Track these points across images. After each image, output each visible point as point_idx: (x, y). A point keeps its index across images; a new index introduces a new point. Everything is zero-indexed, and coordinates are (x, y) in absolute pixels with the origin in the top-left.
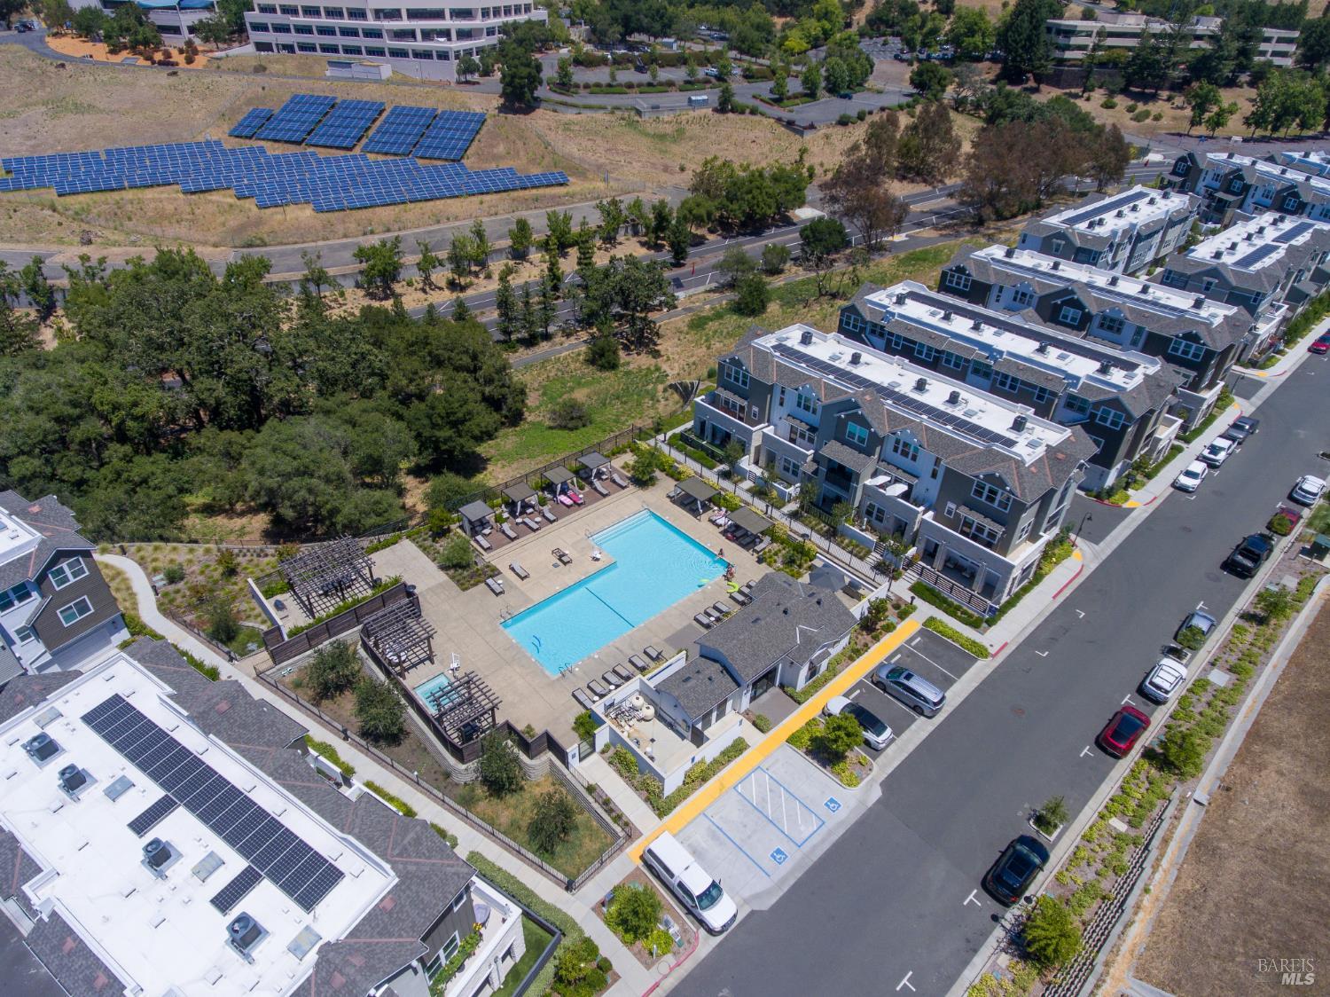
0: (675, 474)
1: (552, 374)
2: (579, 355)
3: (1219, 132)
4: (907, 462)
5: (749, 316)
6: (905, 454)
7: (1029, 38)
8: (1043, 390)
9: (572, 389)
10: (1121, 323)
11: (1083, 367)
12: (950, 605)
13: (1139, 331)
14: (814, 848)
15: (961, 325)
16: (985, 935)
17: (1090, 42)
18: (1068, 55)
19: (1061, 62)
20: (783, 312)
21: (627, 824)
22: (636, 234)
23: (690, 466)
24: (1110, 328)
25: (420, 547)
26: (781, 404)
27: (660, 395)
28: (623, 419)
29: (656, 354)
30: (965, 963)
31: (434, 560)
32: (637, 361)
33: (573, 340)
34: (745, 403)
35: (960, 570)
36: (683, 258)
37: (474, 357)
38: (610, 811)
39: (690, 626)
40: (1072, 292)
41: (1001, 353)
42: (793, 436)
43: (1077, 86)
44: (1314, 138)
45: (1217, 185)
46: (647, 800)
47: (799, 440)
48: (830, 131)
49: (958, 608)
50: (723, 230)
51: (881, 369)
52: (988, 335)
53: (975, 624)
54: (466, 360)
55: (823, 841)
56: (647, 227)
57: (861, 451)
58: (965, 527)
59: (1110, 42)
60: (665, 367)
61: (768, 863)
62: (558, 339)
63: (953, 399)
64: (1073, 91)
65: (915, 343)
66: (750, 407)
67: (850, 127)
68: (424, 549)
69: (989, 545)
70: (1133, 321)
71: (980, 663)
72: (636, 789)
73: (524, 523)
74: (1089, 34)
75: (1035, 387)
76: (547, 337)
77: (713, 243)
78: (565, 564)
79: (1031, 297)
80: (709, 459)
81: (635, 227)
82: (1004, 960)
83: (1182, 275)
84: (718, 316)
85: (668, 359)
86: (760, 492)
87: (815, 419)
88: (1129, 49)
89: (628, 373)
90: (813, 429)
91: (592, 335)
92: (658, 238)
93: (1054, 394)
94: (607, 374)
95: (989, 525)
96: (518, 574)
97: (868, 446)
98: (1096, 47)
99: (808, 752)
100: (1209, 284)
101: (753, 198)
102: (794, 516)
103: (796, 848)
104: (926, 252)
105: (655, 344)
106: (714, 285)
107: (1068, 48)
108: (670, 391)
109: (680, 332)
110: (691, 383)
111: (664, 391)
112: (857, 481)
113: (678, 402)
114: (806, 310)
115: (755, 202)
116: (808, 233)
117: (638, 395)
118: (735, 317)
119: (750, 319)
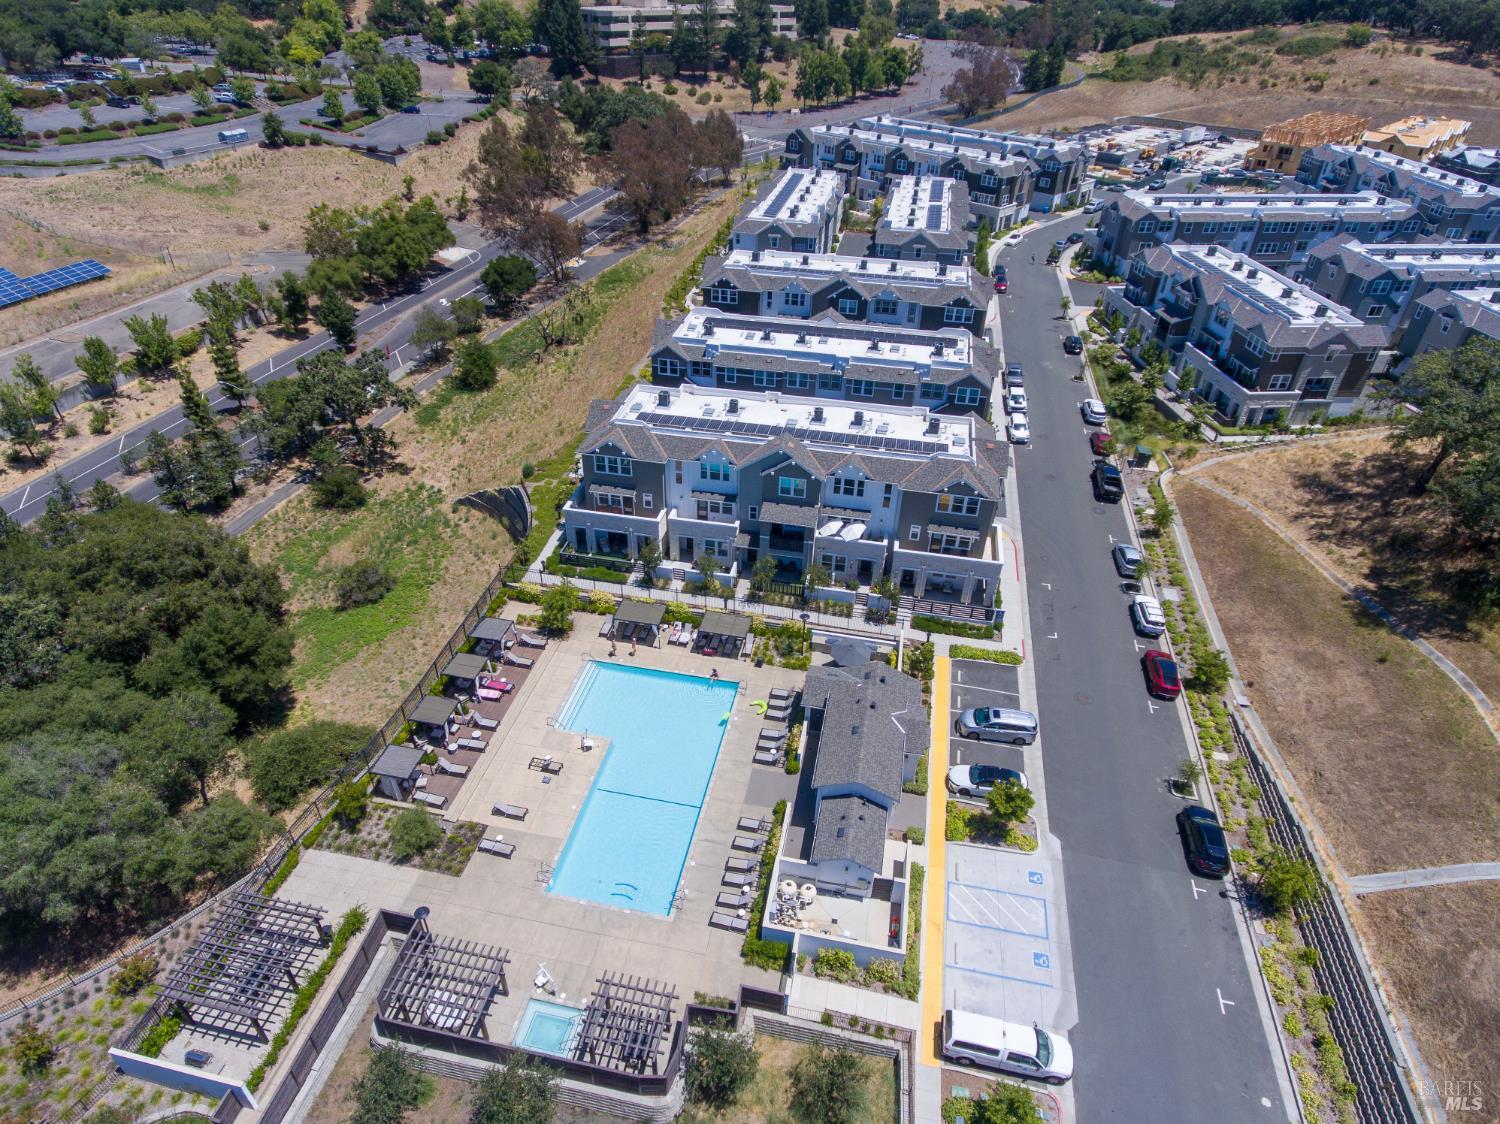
0: (589, 606)
1: (281, 539)
2: (301, 501)
3: (778, 106)
4: (854, 499)
5: (481, 389)
6: (848, 492)
7: (570, 28)
8: (899, 387)
9: (324, 551)
10: (895, 304)
11: (921, 354)
12: (955, 626)
13: (912, 307)
14: (1059, 930)
15: (785, 342)
16: (1229, 914)
17: (631, 27)
18: (614, 42)
19: (609, 50)
20: (520, 375)
21: (892, 1031)
22: (258, 323)
23: (604, 591)
24: (885, 310)
25: (339, 849)
26: (679, 480)
27: (453, 518)
28: (431, 562)
29: (404, 470)
30: (1240, 950)
31: (377, 857)
32: (383, 486)
33: (276, 485)
34: (632, 494)
35: (943, 590)
36: (352, 341)
37: (200, 554)
38: (865, 1029)
39: (754, 772)
40: (844, 284)
41: (846, 360)
42: (703, 513)
43: (634, 75)
44: (846, 103)
45: (831, 157)
46: (886, 990)
47: (711, 514)
48: (424, 153)
49: (964, 626)
50: (369, 294)
51: (763, 410)
52: (815, 345)
53: (988, 636)
54: (190, 563)
55: (1059, 918)
56: (277, 311)
57: (801, 504)
58: (935, 544)
59: (650, 26)
60: (428, 482)
61: (1039, 974)
62: (253, 489)
63: (858, 420)
64: (631, 79)
65: (750, 372)
66: (639, 497)
67: (444, 146)
68: (350, 850)
69: (964, 553)
70: (906, 300)
71: (1020, 669)
72: (867, 985)
73: (461, 747)
74: (625, 20)
75: (889, 385)
76: (238, 492)
77: (368, 313)
78: (556, 772)
79: (803, 296)
80: (615, 573)
81: (253, 314)
82: (1258, 925)
83: (893, 247)
84: (445, 400)
85: (424, 470)
86: (699, 588)
87: (731, 486)
88: (666, 32)
89: (384, 504)
90: (730, 498)
91: (298, 469)
92: (297, 322)
93: (911, 387)
94: (357, 514)
95: (959, 534)
96: (510, 816)
97: (810, 496)
98: (637, 34)
99: (973, 839)
100: (919, 250)
101: (399, 248)
102: (752, 598)
103: (1045, 942)
104: (614, 272)
105: (393, 458)
106: (411, 364)
107: (609, 35)
108: (463, 509)
109: (413, 433)
110: (500, 491)
111: (454, 512)
112: (811, 537)
113: (485, 519)
114: (542, 366)
115: (402, 252)
116: (494, 277)
117: (423, 528)
118: (465, 396)
119: (485, 394)
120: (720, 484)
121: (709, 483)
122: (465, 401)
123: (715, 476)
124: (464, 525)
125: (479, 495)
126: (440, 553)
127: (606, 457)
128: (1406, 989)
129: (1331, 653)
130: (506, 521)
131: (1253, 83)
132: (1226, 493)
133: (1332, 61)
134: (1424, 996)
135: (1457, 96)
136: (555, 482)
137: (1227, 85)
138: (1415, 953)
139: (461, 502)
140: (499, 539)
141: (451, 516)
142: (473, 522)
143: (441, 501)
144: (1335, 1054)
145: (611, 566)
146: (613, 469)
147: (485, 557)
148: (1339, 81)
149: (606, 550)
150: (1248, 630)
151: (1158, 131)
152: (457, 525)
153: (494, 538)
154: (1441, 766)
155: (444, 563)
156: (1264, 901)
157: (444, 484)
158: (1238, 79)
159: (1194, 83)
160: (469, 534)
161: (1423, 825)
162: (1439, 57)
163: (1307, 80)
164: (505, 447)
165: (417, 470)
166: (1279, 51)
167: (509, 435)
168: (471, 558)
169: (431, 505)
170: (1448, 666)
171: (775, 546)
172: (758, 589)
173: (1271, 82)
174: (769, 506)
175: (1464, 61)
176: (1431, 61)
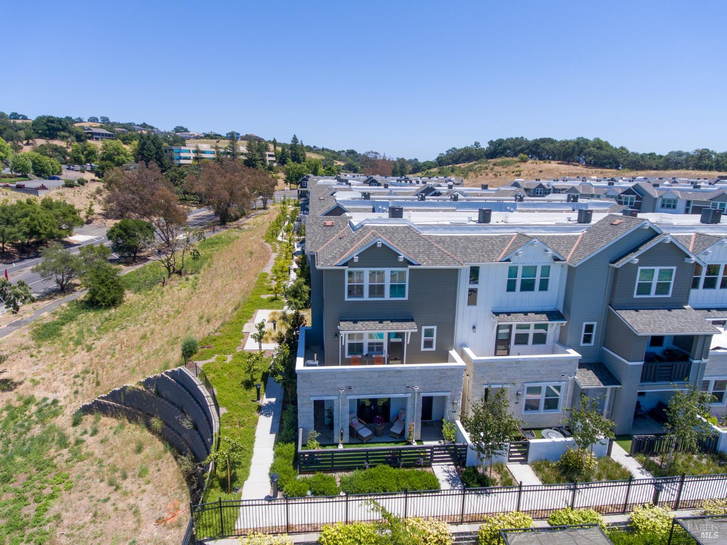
5: (108, 308)
18: (182, 162)
19: (180, 165)
20: (147, 295)
26: (473, 299)
27: (74, 433)
28: (30, 510)
34: (408, 329)
42: (504, 344)
48: (61, 190)
57: (666, 307)
60: (39, 394)
67: (77, 189)
80: (406, 472)
84: (68, 318)
85: (35, 383)
87: (551, 297)
90: (554, 315)
98: (196, 159)
107: (180, 158)
108: (89, 419)
109: (27, 348)
110: (148, 382)
111: (75, 424)
112: (705, 353)
113: (122, 426)
114: (167, 287)
115: (36, 222)
116: (118, 231)
117: (23, 454)
118: (91, 314)
119: (113, 311)
120: (535, 299)
121: (520, 298)
122: (92, 317)
123: (527, 286)
124: (89, 439)
125: (114, 395)
126: (47, 491)
127: (367, 271)
130: (156, 422)
133: (519, 166)
136: (229, 358)
137: (480, 176)
139: (86, 410)
140: (147, 451)
141: (70, 430)
142: (104, 433)
143: (56, 414)
145: (394, 460)
146: (376, 290)
147: (127, 485)
148: (527, 172)
149: (365, 433)
152: (78, 442)
153: (139, 450)
155: (55, 507)
157: (63, 393)
158: (484, 175)
160: (98, 451)
162: (559, 164)
163: (513, 172)
164: (140, 348)
165: (27, 383)
166: (494, 166)
167: (144, 337)
168: (102, 489)
169: (42, 421)
171: (647, 376)
172: (639, 449)
173: (498, 174)
174: (628, 317)
175: (568, 165)
176: (557, 165)
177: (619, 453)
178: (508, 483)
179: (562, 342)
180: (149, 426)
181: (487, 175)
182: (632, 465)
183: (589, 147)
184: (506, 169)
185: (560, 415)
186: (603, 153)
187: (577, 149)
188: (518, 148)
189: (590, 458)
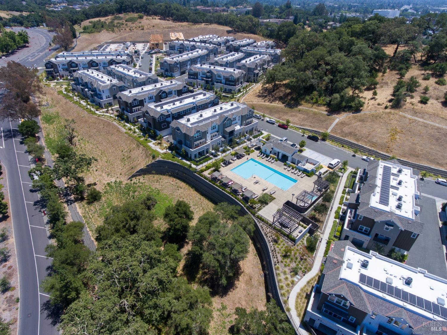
2: (83, 206)
8: (206, 104)
10: (172, 92)
13: (175, 91)
24: (170, 94)
26: (208, 133)
27: (134, 182)
28: (150, 190)
30: (328, 145)
31: (264, 207)
34: (202, 140)
38: (326, 172)
39: (275, 164)
40: (162, 90)
41: (195, 102)
46: (321, 169)
47: (213, 138)
58: (247, 124)
63: (221, 109)
65: (180, 112)
69: (251, 123)
75: (204, 104)
78: (258, 182)
79: (152, 97)
82: (326, 142)
90: (217, 132)
93: (208, 103)
95: (250, 120)
96: (266, 189)
108: (134, 179)
112: (235, 131)
113: (144, 176)
120: (215, 130)
127: (196, 134)
128: (343, 136)
129: (293, 114)
131: (127, 29)
132: (251, 103)
133: (140, 22)
134: (344, 136)
135: (170, 28)
137: (122, 31)
138: (339, 133)
139: (131, 178)
140: (156, 177)
141: (132, 182)
142: (142, 179)
143: (122, 182)
144: (345, 146)
145: (205, 158)
146: (198, 136)
147: (160, 181)
148: (146, 27)
149: (200, 156)
150: (281, 117)
151: (118, 45)
153: (154, 177)
154: (320, 117)
156: (324, 140)
158: (124, 29)
159: (113, 31)
160: (146, 181)
161: (326, 123)
162: (160, 19)
163: (139, 27)
166: (126, 21)
168: (157, 183)
169: (120, 184)
170: (305, 108)
171: (229, 136)
172: (230, 146)
173: (132, 29)
174: (226, 129)
175: (164, 20)
176: (159, 20)
177: (228, 148)
178: (219, 155)
179: (219, 135)
180: (153, 174)
181: (125, 29)
182: (230, 148)
183: (172, 10)
184: (134, 25)
185: (220, 145)
186: (180, 13)
187: (167, 11)
188: (134, 6)
189: (226, 149)
